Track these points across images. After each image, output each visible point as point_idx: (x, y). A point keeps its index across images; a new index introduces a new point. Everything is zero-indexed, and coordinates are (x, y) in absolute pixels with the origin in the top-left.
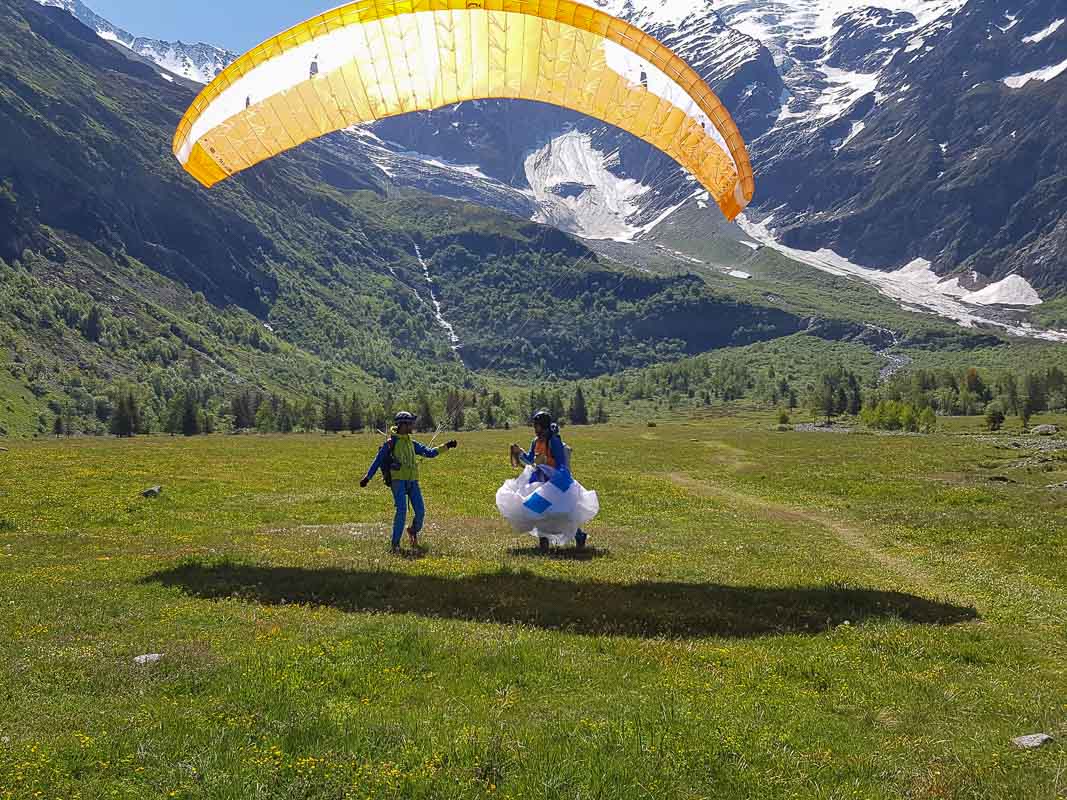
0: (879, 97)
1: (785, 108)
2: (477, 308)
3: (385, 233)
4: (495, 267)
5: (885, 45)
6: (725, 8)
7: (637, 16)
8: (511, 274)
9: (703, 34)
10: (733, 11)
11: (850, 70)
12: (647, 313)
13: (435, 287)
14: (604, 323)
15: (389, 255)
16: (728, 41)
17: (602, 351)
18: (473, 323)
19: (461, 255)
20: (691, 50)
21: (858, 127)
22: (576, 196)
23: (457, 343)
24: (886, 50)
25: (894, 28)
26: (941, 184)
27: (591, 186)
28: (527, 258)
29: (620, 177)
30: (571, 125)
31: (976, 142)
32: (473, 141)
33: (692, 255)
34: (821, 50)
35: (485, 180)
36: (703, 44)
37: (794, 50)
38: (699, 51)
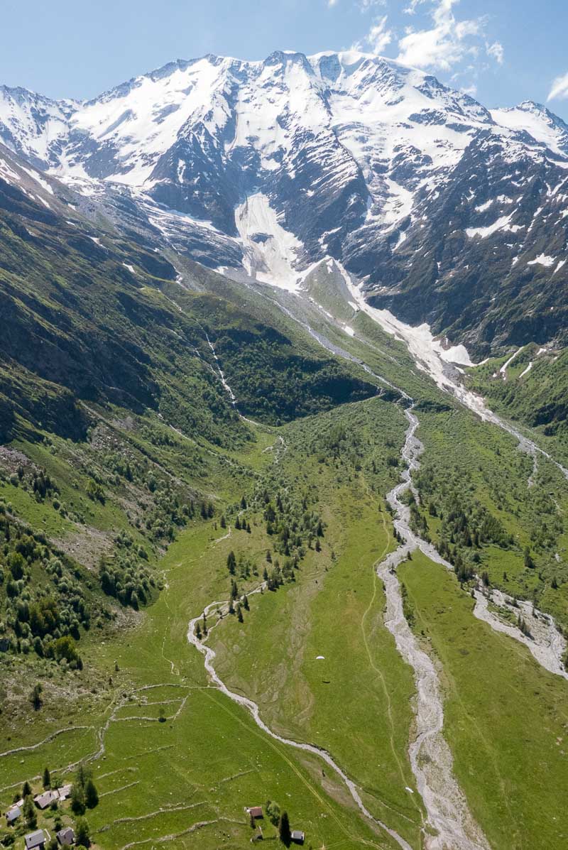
0: (413, 219)
1: (369, 211)
2: (242, 378)
3: (192, 329)
4: (247, 351)
5: (417, 176)
6: (339, 125)
7: (291, 117)
8: (254, 356)
9: (328, 148)
10: (343, 129)
11: (400, 185)
12: (316, 382)
13: (219, 362)
14: (298, 387)
15: (195, 344)
16: (341, 157)
17: (298, 403)
18: (240, 388)
19: (230, 343)
20: (322, 158)
21: (403, 237)
22: (264, 242)
23: (234, 400)
24: (417, 179)
25: (422, 165)
26: (436, 287)
27: (272, 236)
28: (261, 346)
29: (286, 230)
30: (258, 188)
31: (452, 265)
32: (207, 205)
33: (327, 309)
34: (387, 168)
35: (216, 232)
36: (329, 155)
37: (374, 165)
38: (326, 160)
